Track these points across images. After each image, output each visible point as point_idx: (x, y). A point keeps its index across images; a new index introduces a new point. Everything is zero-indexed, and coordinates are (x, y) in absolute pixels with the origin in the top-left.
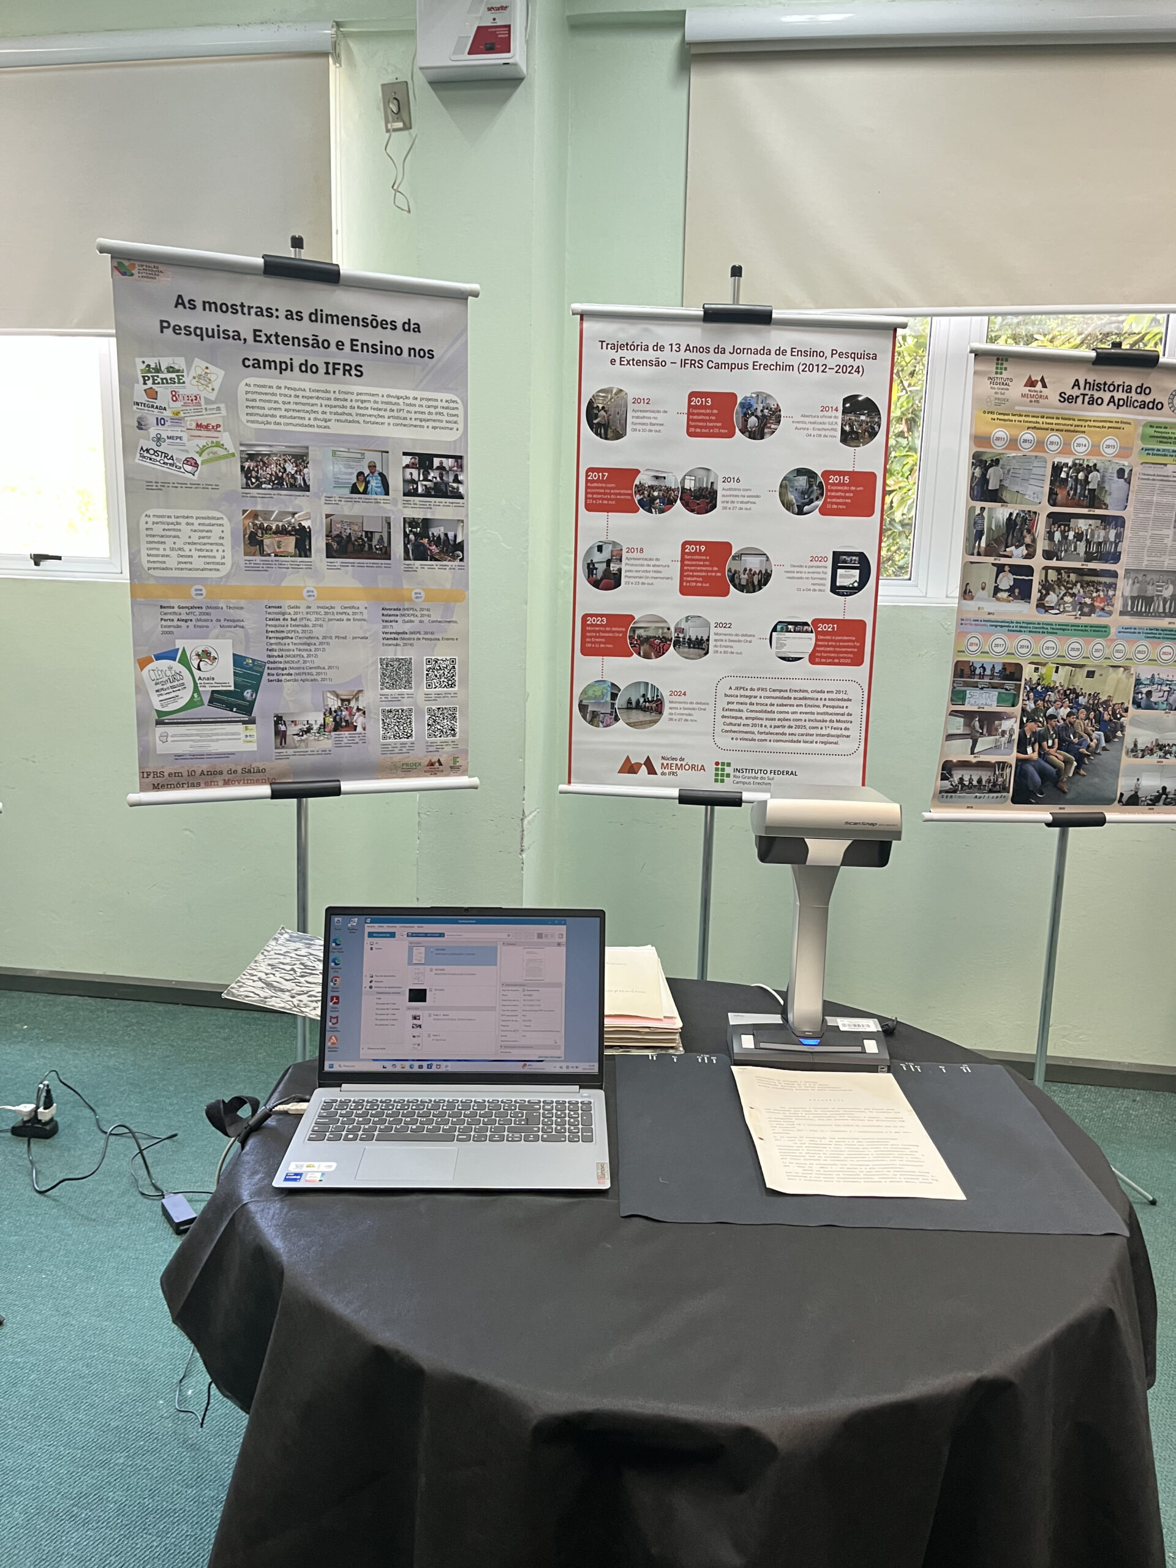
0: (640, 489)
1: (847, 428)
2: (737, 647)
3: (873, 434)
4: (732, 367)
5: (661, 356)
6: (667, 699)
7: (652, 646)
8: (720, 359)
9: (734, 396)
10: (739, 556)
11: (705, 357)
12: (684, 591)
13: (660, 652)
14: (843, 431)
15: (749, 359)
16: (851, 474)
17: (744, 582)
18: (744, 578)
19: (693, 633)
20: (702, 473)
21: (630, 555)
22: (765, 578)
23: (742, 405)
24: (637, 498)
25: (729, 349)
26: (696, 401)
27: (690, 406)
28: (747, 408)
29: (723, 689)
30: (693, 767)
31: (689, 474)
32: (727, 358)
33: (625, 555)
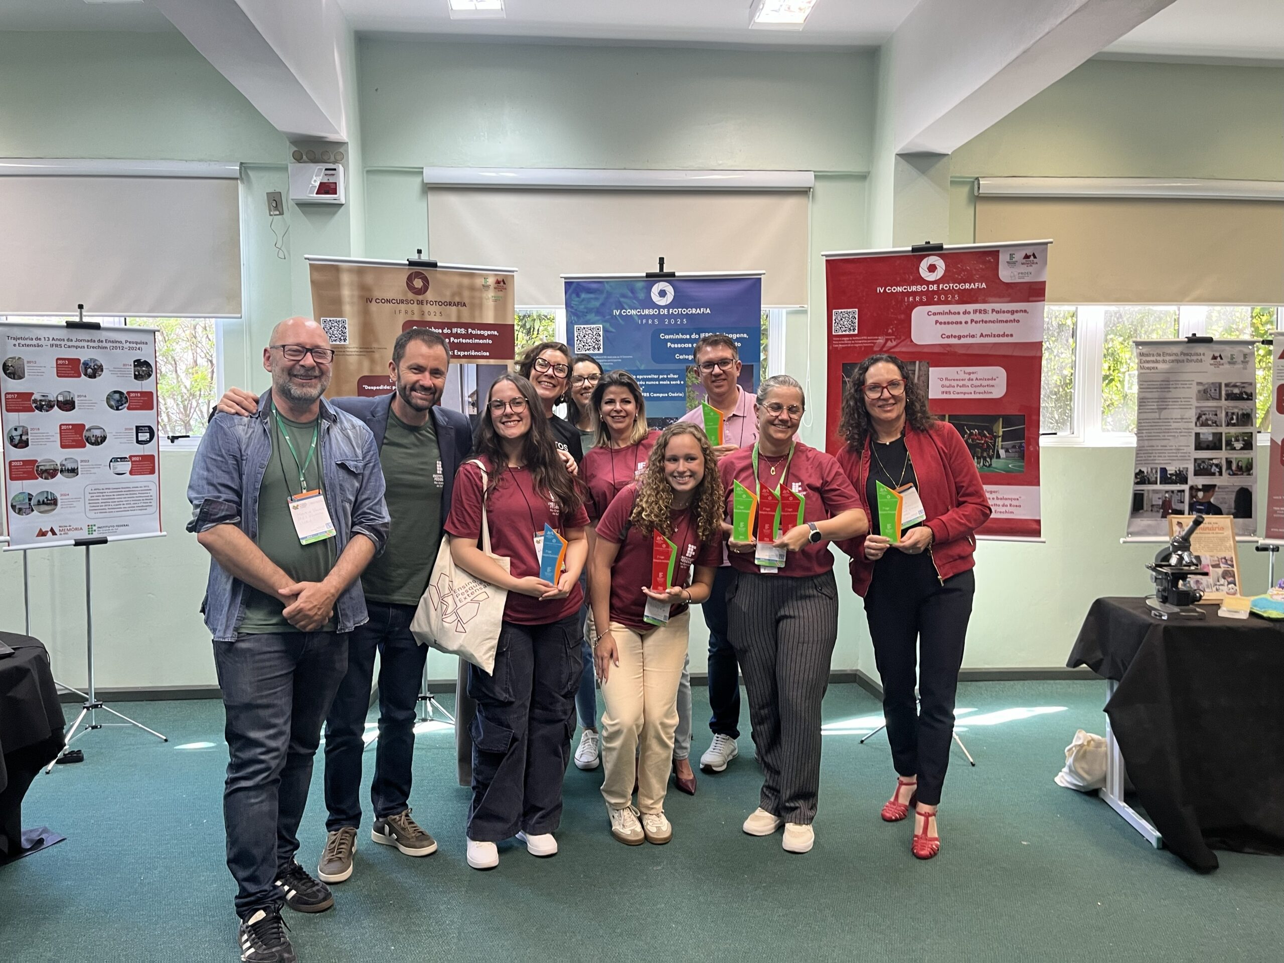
0: (35, 401)
1: (137, 373)
2: (93, 471)
3: (150, 375)
4: (77, 347)
5: (40, 342)
6: (59, 498)
7: (49, 473)
8: (70, 344)
9: (79, 360)
10: (89, 430)
11: (63, 343)
12: (63, 446)
13: (53, 476)
14: (135, 374)
15: (85, 344)
16: (141, 393)
17: (93, 441)
18: (93, 440)
19: (70, 466)
20: (67, 393)
21: (32, 432)
22: (104, 439)
23: (84, 364)
24: (34, 405)
25: (74, 339)
26: (59, 362)
27: (57, 364)
28: (86, 365)
29: (88, 490)
30: (76, 529)
31: (60, 394)
32: (73, 343)
33: (29, 432)
